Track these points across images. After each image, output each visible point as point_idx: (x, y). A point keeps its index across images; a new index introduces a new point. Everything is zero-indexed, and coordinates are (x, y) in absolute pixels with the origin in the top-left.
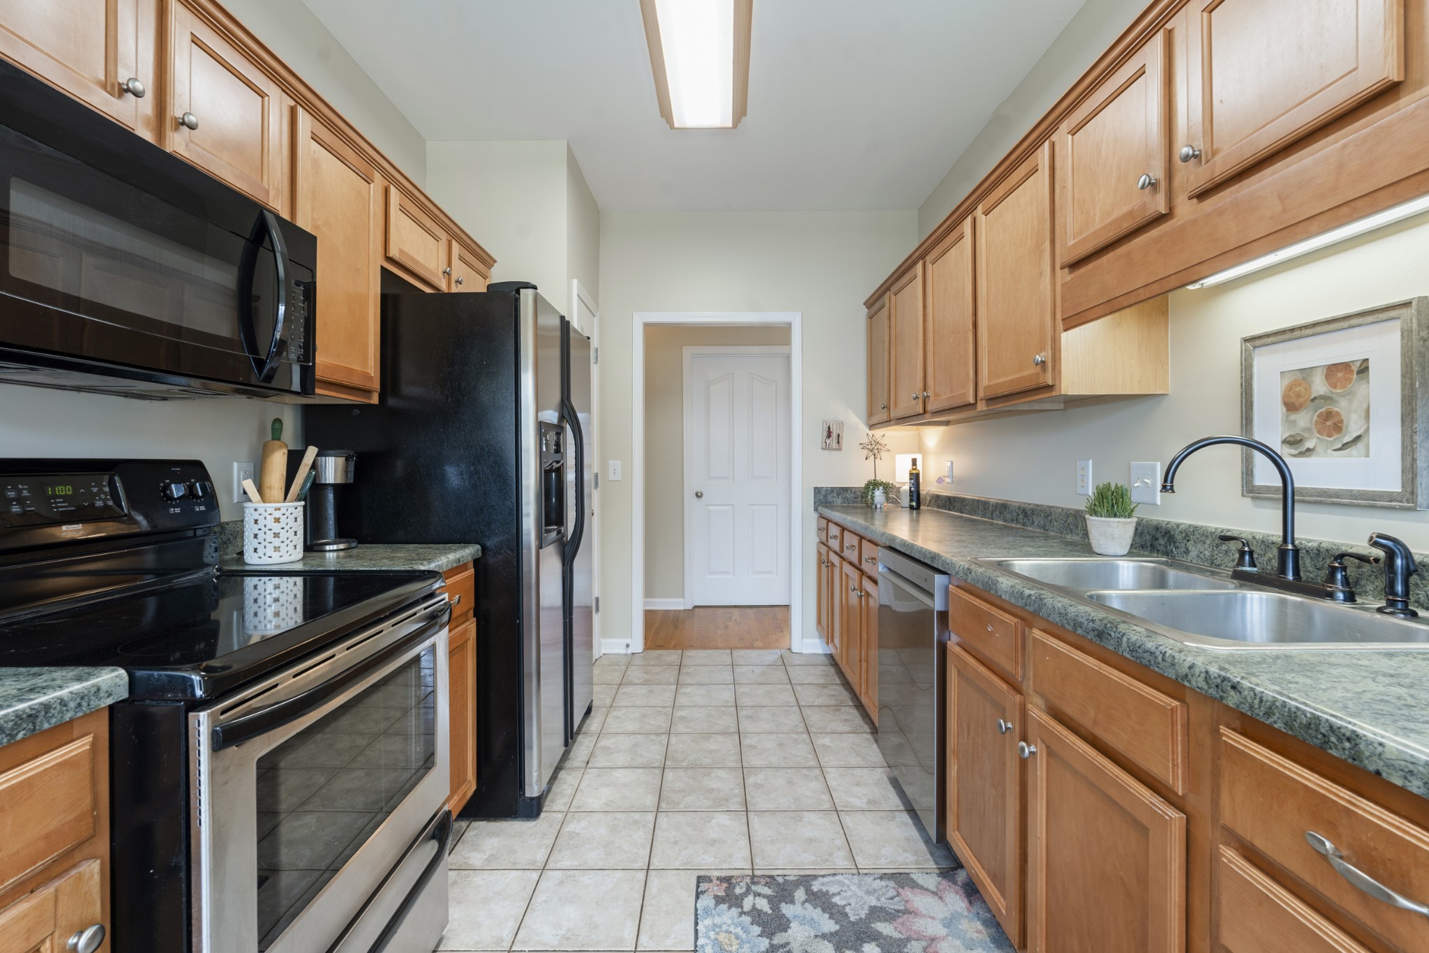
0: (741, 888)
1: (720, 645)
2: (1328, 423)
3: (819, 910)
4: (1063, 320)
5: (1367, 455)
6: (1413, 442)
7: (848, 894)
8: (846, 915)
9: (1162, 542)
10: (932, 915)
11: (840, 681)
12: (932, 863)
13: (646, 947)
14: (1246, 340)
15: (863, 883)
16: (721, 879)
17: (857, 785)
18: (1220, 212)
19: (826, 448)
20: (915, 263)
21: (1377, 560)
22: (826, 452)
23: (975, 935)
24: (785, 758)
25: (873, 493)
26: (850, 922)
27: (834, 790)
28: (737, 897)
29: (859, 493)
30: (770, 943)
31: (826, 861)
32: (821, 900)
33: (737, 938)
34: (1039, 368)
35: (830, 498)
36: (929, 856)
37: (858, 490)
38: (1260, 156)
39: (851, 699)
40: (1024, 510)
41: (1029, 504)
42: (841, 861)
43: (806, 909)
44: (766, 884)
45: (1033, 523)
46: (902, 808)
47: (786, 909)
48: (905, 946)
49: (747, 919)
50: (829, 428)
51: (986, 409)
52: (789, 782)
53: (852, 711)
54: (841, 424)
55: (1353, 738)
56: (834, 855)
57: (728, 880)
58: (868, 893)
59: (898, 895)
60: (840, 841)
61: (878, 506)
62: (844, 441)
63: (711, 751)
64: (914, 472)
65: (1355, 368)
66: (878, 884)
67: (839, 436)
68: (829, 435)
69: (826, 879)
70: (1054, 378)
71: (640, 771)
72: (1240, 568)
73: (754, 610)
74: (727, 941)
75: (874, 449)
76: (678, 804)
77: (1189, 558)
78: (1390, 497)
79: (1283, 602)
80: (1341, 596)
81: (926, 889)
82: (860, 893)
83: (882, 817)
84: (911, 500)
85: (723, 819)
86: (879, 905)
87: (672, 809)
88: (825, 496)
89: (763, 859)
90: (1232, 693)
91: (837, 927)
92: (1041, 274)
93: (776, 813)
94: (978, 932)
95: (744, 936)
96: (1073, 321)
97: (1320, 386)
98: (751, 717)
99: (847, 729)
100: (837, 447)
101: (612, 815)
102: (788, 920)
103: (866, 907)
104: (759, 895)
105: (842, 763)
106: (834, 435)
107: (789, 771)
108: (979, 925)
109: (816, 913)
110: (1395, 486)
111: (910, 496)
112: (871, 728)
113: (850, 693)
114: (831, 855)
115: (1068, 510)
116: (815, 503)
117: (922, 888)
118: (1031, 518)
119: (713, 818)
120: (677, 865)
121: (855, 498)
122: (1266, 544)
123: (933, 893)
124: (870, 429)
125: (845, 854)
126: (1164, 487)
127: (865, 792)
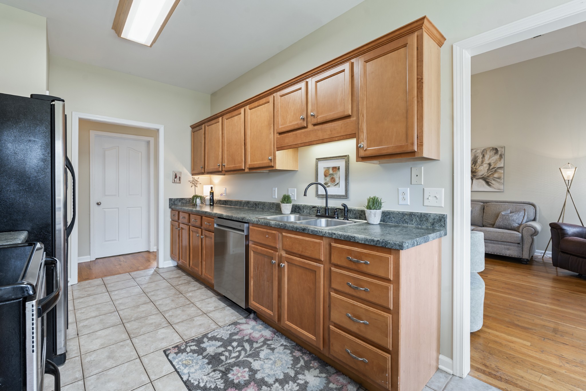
0: (183, 347)
1: (121, 272)
2: (333, 180)
3: (214, 341)
4: (277, 148)
5: (339, 187)
6: (347, 185)
7: (221, 334)
8: (223, 339)
9: (297, 210)
10: (247, 329)
11: (185, 274)
12: (242, 316)
13: (155, 379)
14: (317, 159)
15: (224, 329)
16: (174, 347)
17: (208, 304)
18: (318, 130)
19: (174, 182)
20: (218, 117)
21: (342, 209)
22: (174, 184)
23: (260, 329)
24: (177, 304)
25: (196, 200)
26: (225, 340)
27: (201, 308)
28: (183, 350)
29: (188, 200)
30: (202, 356)
31: (209, 328)
32: (214, 338)
33: (190, 360)
34: (269, 161)
35: (176, 203)
36: (240, 315)
37: (187, 199)
38: (327, 120)
39: (192, 279)
40: (255, 203)
41: (257, 202)
42: (213, 326)
43: (210, 343)
44: (192, 342)
45: (259, 207)
46: (226, 306)
47: (203, 345)
48: (244, 339)
49: (191, 354)
50: (176, 174)
51: (249, 171)
52: (183, 311)
53: (195, 283)
54: (181, 173)
55: (354, 237)
56: (211, 326)
57: (177, 346)
58: (227, 331)
59: (236, 328)
60: (211, 321)
61: (198, 205)
62: (182, 180)
63: (143, 311)
64: (212, 192)
65: (337, 168)
66: (229, 327)
67: (180, 177)
68: (176, 177)
69: (212, 333)
70: (274, 164)
71: (111, 328)
72: (317, 214)
73: (131, 255)
74: (186, 362)
75: (195, 183)
76: (139, 333)
77: (304, 213)
78: (343, 196)
79: (328, 220)
80: (336, 218)
81: (243, 323)
82: (224, 332)
83: (221, 310)
84: (211, 202)
85: (163, 330)
86: (232, 332)
87: (137, 335)
88: (174, 202)
89: (186, 336)
90: (334, 235)
91: (222, 343)
92: (270, 133)
93: (184, 321)
94: (261, 327)
95: (192, 358)
96: (280, 148)
97: (331, 172)
98: (154, 295)
99: (196, 289)
100: (179, 182)
101: (108, 347)
102: (205, 348)
103: (228, 335)
104: (191, 346)
105: (199, 299)
106: (178, 177)
107: (180, 308)
108: (261, 326)
109: (214, 342)
110: (344, 194)
111: (210, 201)
112: (204, 286)
113: (191, 277)
114: (210, 326)
115: (270, 203)
116: (169, 205)
117: (242, 323)
118: (258, 206)
119: (158, 332)
120: (152, 351)
121: (186, 202)
122: (321, 208)
123: (246, 323)
124: (192, 175)
125: (214, 324)
126: (304, 195)
127: (212, 305)
